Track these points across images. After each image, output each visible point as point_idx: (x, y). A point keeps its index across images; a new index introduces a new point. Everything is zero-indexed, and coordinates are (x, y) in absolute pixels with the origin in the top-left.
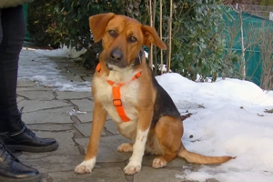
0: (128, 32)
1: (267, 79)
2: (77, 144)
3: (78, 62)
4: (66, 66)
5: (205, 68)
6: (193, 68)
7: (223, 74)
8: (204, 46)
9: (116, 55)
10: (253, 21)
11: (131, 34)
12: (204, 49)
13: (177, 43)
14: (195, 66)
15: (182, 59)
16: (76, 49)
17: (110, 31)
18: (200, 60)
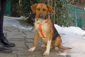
0: (43, 8)
1: (83, 27)
2: (26, 45)
3: (26, 21)
4: (22, 22)
5: (65, 23)
6: (61, 23)
7: (70, 25)
8: (65, 16)
9: (41, 16)
10: (79, 10)
11: (44, 8)
12: (65, 17)
13: (57, 15)
14: (62, 22)
15: (58, 20)
16: (26, 17)
17: (37, 9)
18: (64, 21)
